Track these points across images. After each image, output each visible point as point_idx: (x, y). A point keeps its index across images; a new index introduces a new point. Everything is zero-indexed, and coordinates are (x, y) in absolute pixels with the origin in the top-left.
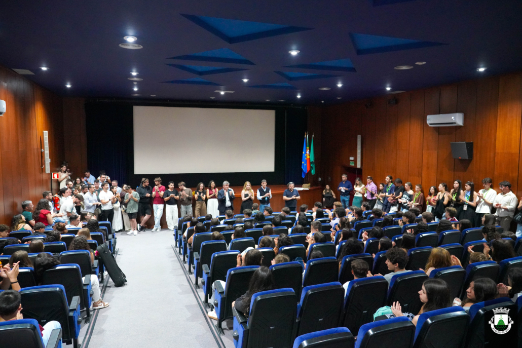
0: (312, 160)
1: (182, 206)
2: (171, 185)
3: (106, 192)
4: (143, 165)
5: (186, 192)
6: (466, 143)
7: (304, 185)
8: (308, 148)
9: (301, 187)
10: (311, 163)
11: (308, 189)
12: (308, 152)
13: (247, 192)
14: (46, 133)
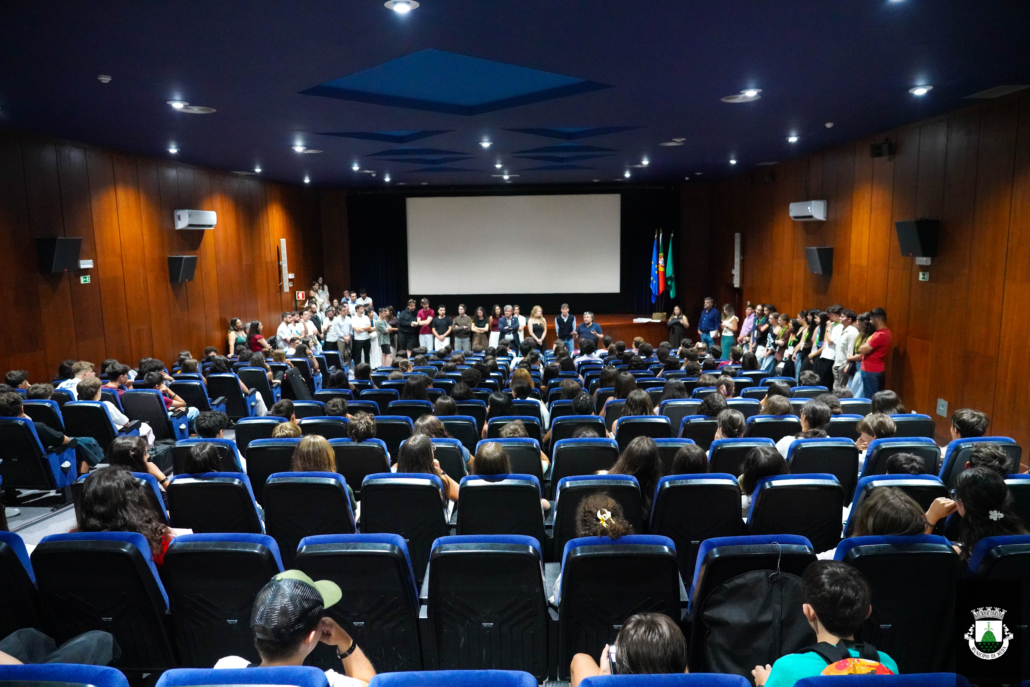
0: (670, 272)
1: (456, 339)
2: (442, 310)
3: (360, 316)
4: (422, 280)
5: (463, 320)
6: (818, 250)
7: (655, 315)
8: (661, 254)
9: (651, 317)
10: (666, 279)
11: (659, 321)
12: (661, 261)
13: (538, 322)
14: (283, 242)
